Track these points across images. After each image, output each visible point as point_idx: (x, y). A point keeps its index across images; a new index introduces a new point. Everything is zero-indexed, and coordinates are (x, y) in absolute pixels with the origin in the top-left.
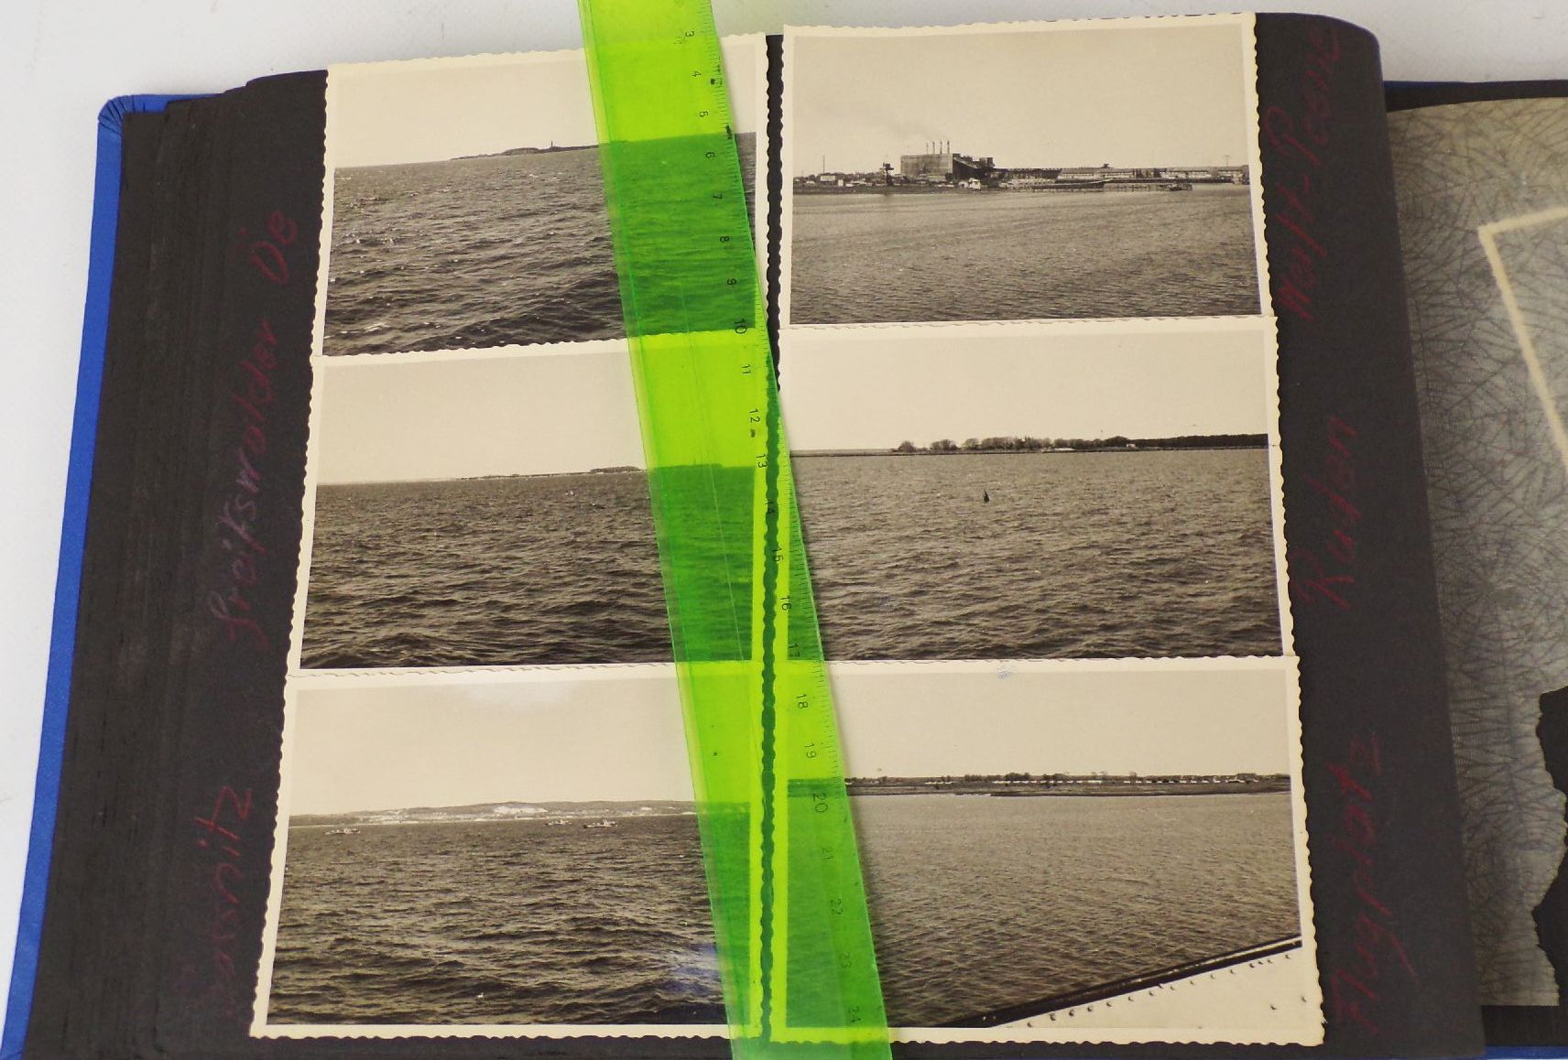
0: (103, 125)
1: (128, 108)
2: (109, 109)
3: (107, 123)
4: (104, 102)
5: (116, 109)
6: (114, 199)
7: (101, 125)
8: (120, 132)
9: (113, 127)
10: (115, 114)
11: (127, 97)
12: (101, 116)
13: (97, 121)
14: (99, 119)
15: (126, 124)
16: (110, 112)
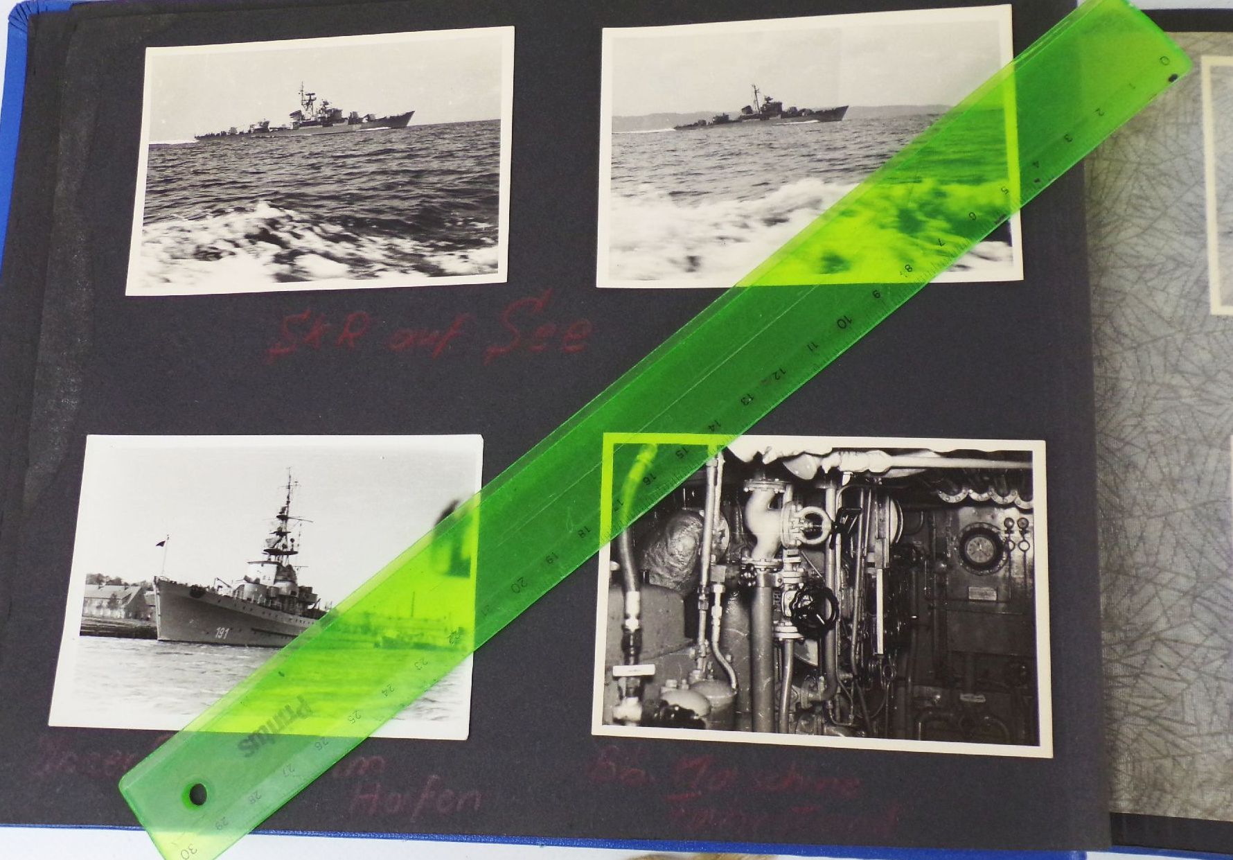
0: (13, 24)
1: (34, 11)
2: (17, 9)
3: (15, 22)
4: (14, 5)
5: (23, 11)
7: (11, 24)
8: (26, 31)
9: (21, 27)
10: (23, 15)
12: (11, 17)
13: (8, 21)
14: (9, 19)
15: (32, 24)
16: (18, 13)
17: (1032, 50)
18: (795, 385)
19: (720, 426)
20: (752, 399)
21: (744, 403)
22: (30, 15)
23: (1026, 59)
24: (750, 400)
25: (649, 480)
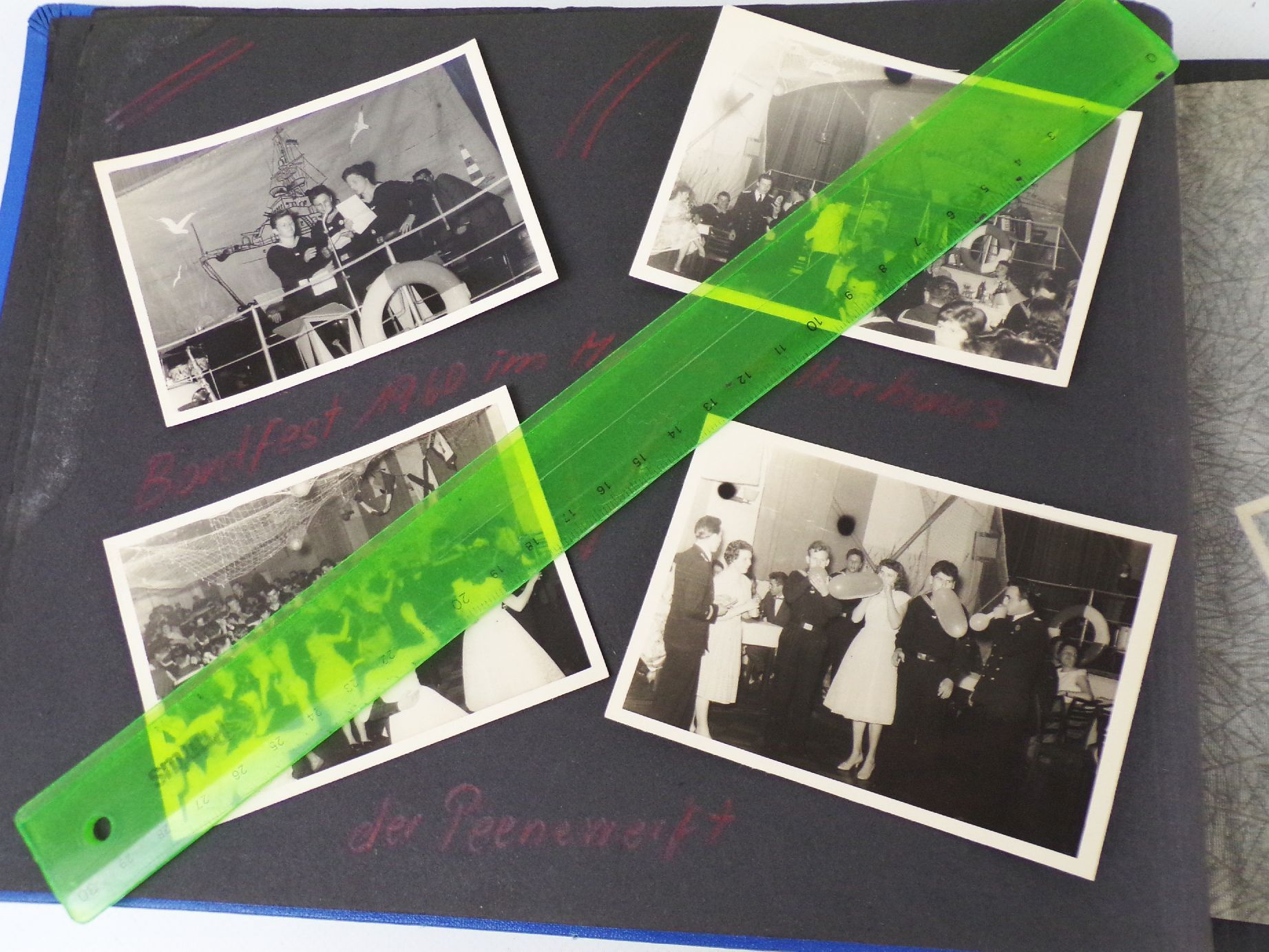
0: (32, 28)
1: (56, 14)
2: (38, 14)
3: (37, 27)
4: (34, 8)
5: (45, 14)
6: (37, 92)
8: (46, 34)
9: (40, 29)
10: (43, 18)
11: (56, 5)
12: (32, 20)
13: (27, 24)
14: (29, 22)
15: (53, 28)
16: (39, 16)
17: (1014, 47)
18: (762, 391)
19: (680, 432)
20: (715, 404)
21: (707, 408)
22: (52, 19)
23: (1007, 56)
24: (713, 405)
25: (603, 489)
